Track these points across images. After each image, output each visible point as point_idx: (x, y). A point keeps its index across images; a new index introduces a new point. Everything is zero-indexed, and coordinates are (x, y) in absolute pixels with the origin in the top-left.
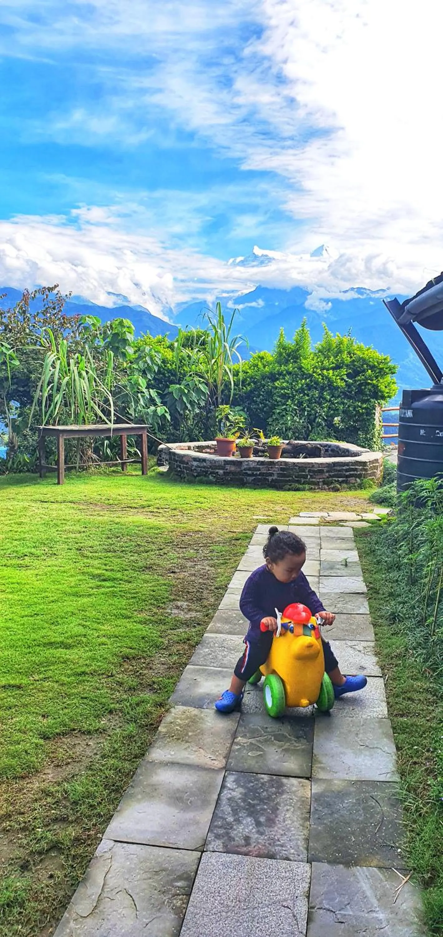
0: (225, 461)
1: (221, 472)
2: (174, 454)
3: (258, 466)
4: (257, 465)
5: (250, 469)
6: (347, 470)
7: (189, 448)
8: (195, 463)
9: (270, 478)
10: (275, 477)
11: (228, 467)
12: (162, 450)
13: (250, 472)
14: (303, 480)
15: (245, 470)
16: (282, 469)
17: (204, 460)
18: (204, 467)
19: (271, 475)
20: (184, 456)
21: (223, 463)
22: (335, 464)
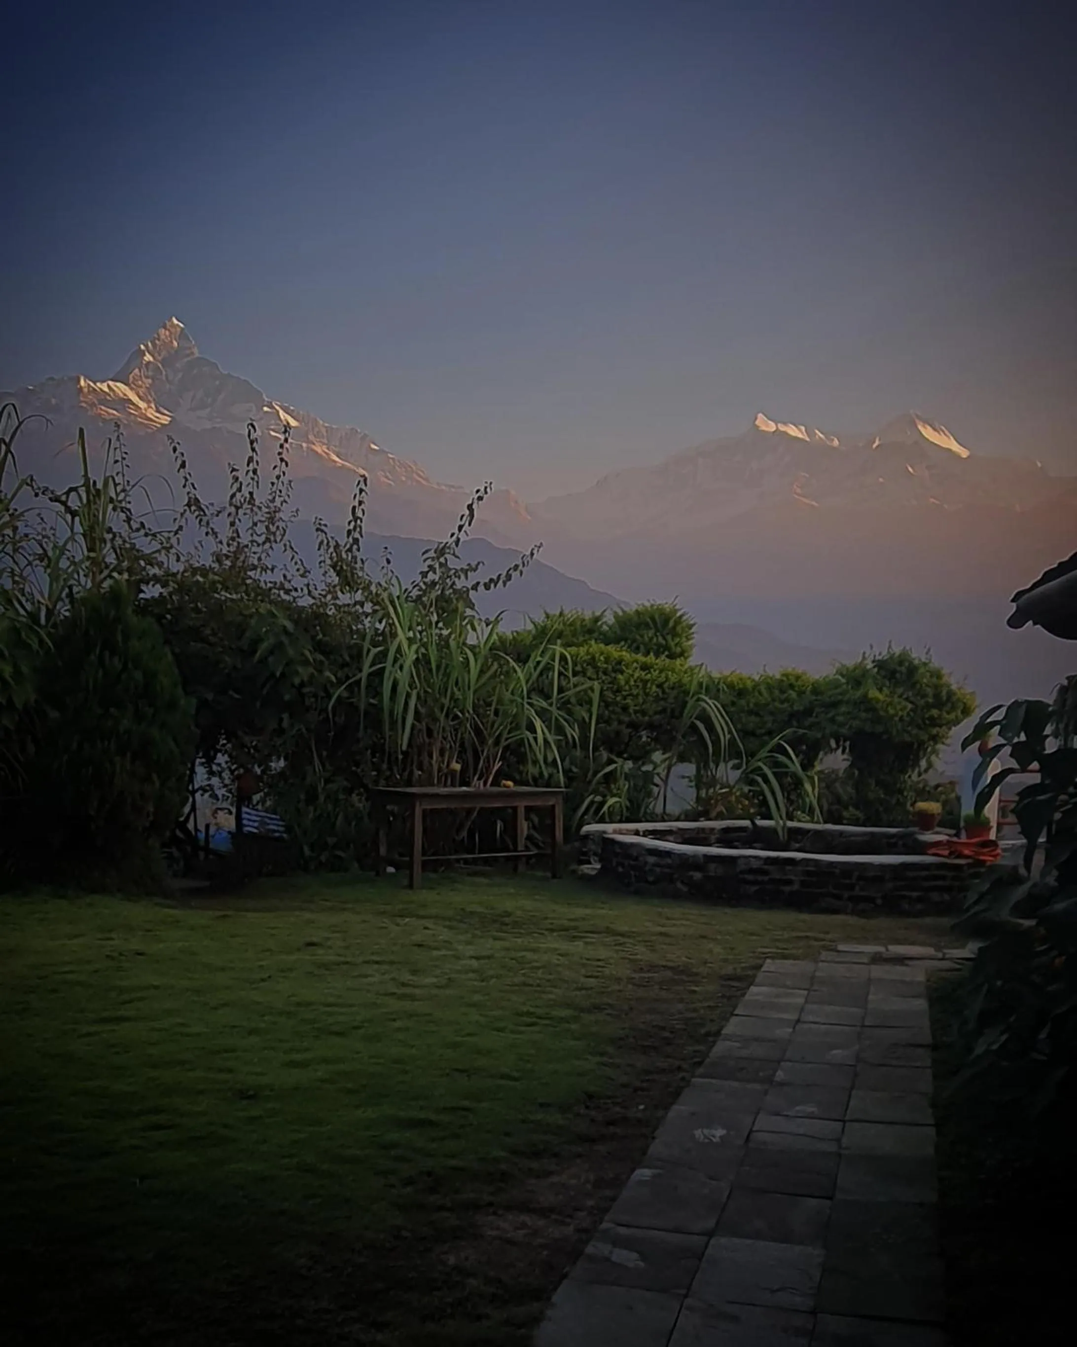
0: (705, 856)
1: (697, 875)
2: (613, 841)
3: (766, 867)
4: (765, 864)
5: (751, 871)
6: (926, 879)
7: (637, 833)
8: (651, 860)
9: (787, 889)
10: (796, 887)
11: (712, 866)
12: (587, 837)
13: (750, 877)
14: (846, 895)
15: (742, 872)
16: (808, 873)
17: (668, 854)
18: (669, 866)
19: (789, 882)
20: (632, 845)
21: (702, 860)
22: (905, 866)
